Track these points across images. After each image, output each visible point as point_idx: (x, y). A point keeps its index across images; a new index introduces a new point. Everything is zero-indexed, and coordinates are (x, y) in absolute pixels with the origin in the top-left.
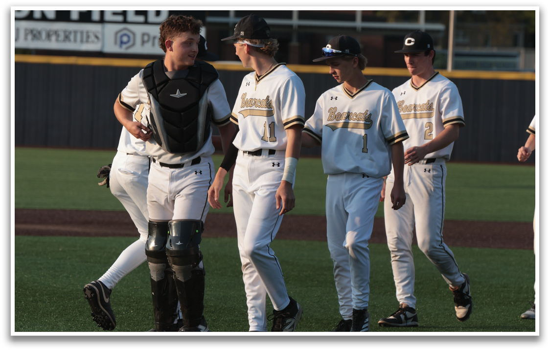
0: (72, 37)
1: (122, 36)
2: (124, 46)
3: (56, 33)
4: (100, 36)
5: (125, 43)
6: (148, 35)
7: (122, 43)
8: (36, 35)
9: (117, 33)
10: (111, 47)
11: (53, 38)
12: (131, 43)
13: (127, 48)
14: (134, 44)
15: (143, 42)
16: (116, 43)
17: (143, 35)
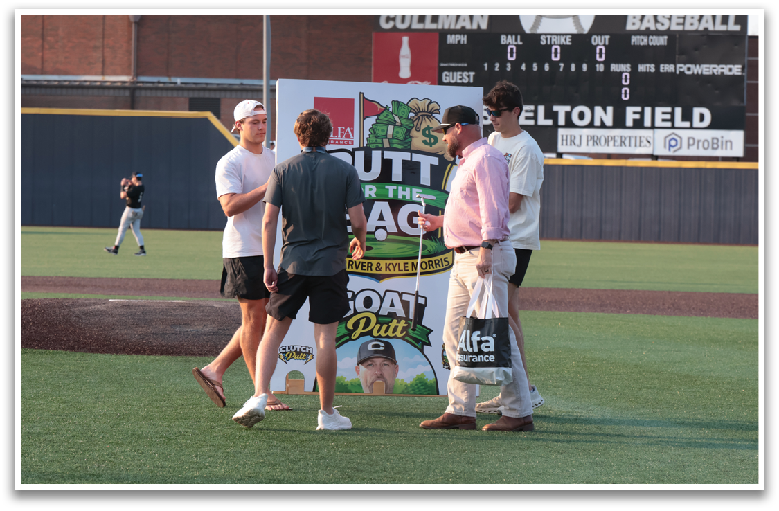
0: (627, 142)
1: (670, 141)
2: (672, 149)
3: (613, 138)
4: (651, 141)
5: (673, 147)
6: (693, 139)
7: (670, 146)
8: (596, 141)
9: (665, 138)
10: (661, 151)
11: (611, 143)
12: (678, 146)
13: (675, 151)
14: (681, 148)
15: (689, 145)
16: (665, 147)
17: (689, 138)
